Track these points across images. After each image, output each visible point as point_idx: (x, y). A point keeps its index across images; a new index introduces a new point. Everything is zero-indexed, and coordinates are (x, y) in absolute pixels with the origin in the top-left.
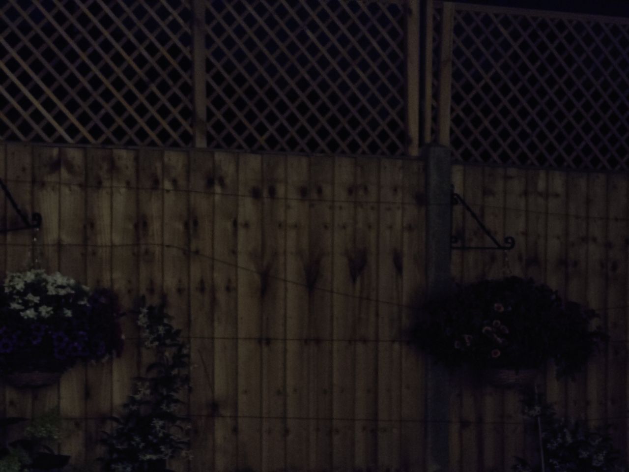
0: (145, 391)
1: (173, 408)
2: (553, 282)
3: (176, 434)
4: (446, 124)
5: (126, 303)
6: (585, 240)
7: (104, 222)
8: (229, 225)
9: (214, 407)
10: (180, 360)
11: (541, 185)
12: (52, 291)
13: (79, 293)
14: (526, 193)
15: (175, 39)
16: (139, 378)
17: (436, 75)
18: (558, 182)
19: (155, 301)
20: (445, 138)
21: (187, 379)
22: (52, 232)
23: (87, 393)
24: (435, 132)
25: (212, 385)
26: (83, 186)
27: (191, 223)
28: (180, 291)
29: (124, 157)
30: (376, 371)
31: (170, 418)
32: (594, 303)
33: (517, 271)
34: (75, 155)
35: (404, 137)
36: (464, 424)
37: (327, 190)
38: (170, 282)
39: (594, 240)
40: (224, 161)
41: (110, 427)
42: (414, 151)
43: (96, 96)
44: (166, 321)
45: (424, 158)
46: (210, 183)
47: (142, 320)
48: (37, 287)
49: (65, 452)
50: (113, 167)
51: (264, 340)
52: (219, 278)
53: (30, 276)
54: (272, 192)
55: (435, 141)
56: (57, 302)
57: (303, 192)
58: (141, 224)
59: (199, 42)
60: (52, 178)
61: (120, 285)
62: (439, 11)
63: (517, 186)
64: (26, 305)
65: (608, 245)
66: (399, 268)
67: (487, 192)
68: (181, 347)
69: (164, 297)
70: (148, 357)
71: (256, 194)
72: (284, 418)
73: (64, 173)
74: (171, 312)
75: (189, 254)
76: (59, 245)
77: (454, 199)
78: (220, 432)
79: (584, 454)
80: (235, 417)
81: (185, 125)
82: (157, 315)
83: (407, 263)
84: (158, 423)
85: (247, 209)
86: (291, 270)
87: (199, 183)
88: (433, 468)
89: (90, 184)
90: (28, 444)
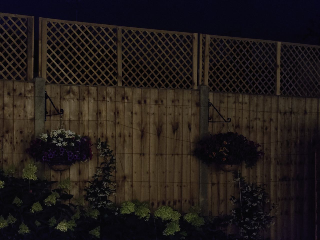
0: (100, 172)
1: (110, 178)
2: (245, 134)
3: (111, 187)
4: (207, 78)
5: (93, 141)
6: (256, 119)
7: (86, 112)
8: (130, 114)
9: (124, 178)
10: (112, 161)
11: (241, 100)
12: (67, 137)
13: (77, 137)
14: (235, 102)
15: (111, 47)
16: (98, 167)
17: (203, 60)
18: (246, 98)
19: (104, 140)
20: (206, 83)
21: (115, 168)
22: (67, 115)
23: (80, 173)
24: (203, 81)
25: (124, 170)
26: (78, 100)
27: (116, 113)
28: (112, 137)
29: (93, 89)
30: (182, 165)
31: (109, 182)
32: (259, 142)
33: (232, 130)
34: (75, 89)
35: (192, 82)
36: (213, 184)
37: (165, 101)
38: (109, 134)
39: (259, 119)
40: (128, 90)
41: (88, 185)
42: (196, 87)
43: (83, 68)
44: (107, 147)
45: (199, 90)
46: (123, 98)
47: (99, 147)
48: (62, 135)
49: (72, 194)
50: (89, 93)
51: (142, 154)
52: (126, 132)
53: (59, 131)
54: (145, 102)
55: (203, 84)
56: (69, 140)
57: (156, 102)
58: (99, 113)
59: (119, 49)
60: (68, 97)
61: (91, 135)
62: (205, 38)
63: (232, 100)
64: (58, 141)
65: (264, 121)
66: (190, 129)
67: (221, 102)
68: (113, 157)
69: (107, 139)
70: (101, 160)
71: (139, 102)
72: (149, 182)
73: (71, 95)
74: (109, 144)
75: (116, 124)
76: (70, 120)
77: (210, 105)
78: (127, 187)
79: (255, 195)
80: (132, 181)
81: (114, 78)
82: (104, 145)
83: (193, 126)
84: (105, 183)
85: (136, 108)
86: (152, 129)
87: (119, 98)
88: (202, 199)
89: (81, 99)
90: (59, 191)
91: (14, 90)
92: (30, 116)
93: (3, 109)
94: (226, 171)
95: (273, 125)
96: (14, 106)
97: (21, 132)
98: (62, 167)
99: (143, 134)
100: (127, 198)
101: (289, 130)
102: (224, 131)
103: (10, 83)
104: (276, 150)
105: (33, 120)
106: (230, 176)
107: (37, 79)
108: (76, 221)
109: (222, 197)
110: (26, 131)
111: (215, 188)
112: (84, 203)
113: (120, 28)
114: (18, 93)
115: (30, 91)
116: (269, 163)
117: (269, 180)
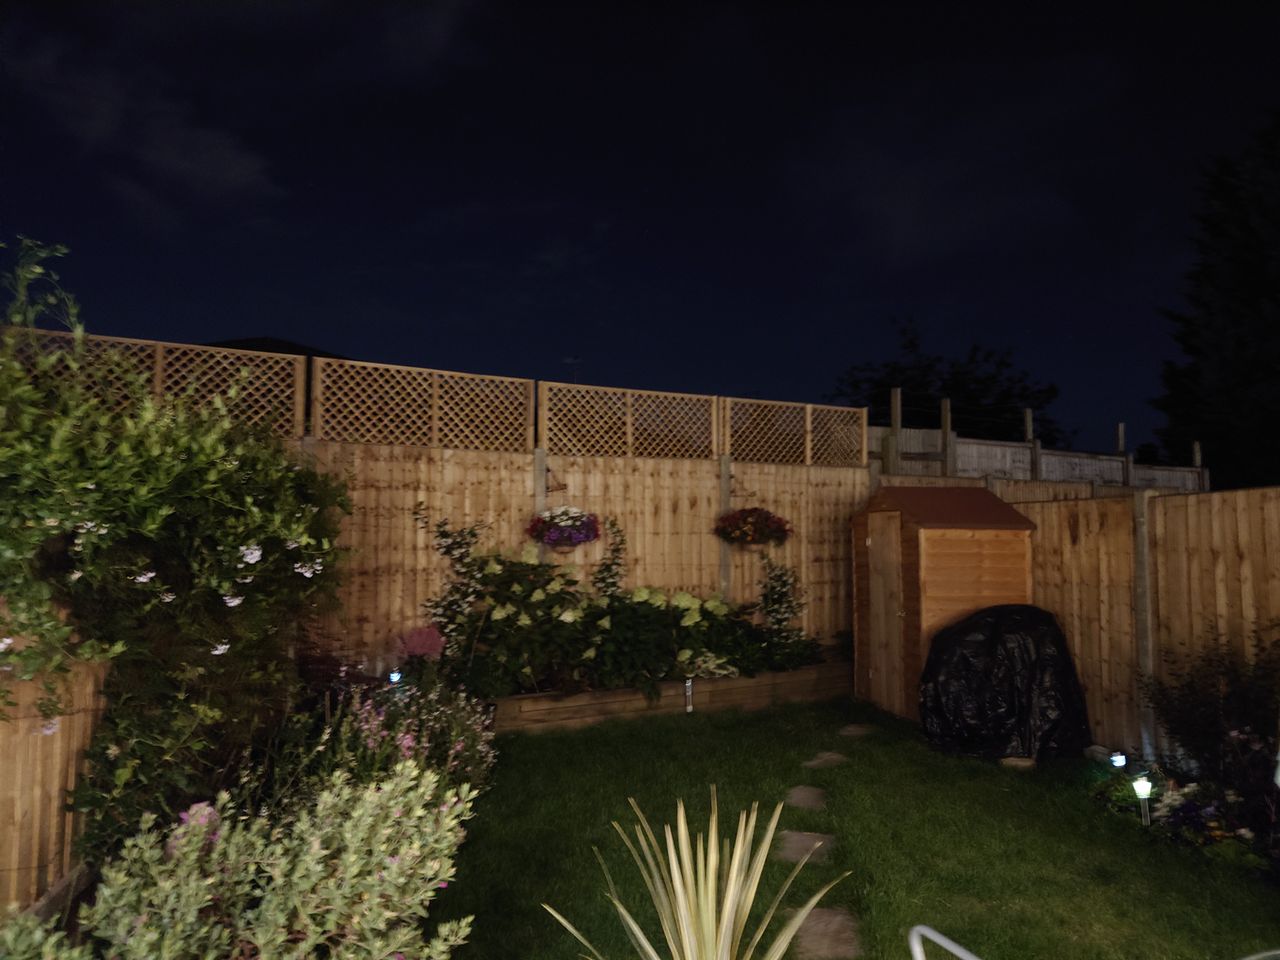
0: (609, 555)
1: (620, 561)
2: (771, 509)
3: (621, 570)
4: (728, 447)
5: (601, 519)
6: (784, 492)
7: (592, 486)
8: (641, 487)
9: (636, 561)
10: (622, 542)
11: (766, 470)
12: (571, 515)
13: (583, 515)
14: (760, 474)
15: (619, 414)
16: (606, 549)
17: (724, 427)
18: (773, 469)
19: (612, 518)
20: (728, 452)
21: (625, 549)
22: (572, 490)
23: (586, 556)
24: (723, 450)
25: (635, 551)
26: (584, 473)
27: (627, 487)
28: (622, 514)
29: (600, 461)
30: (701, 545)
31: (619, 565)
32: (788, 518)
33: (757, 505)
34: (580, 460)
35: (711, 452)
36: (737, 567)
37: (680, 474)
38: (618, 510)
39: (787, 492)
40: (639, 462)
41: (595, 569)
42: (715, 457)
44: (617, 526)
45: (719, 460)
46: (634, 470)
47: (608, 526)
48: (565, 513)
49: (577, 579)
50: (595, 465)
51: (656, 534)
52: (638, 509)
53: (563, 509)
54: (659, 474)
55: (723, 454)
56: (573, 519)
57: (671, 474)
58: (606, 488)
59: (629, 415)
60: (571, 470)
61: (598, 512)
62: (724, 402)
63: (757, 470)
64: (562, 520)
65: (793, 494)
66: (710, 504)
67: (744, 473)
68: (623, 536)
69: (616, 517)
70: (610, 541)
71: (652, 475)
72: (664, 565)
73: (576, 467)
74: (618, 522)
75: (626, 499)
76: (574, 496)
77: (732, 477)
78: (639, 570)
79: (785, 578)
80: (645, 564)
81: (624, 448)
82: (613, 524)
83: (713, 501)
84: (614, 567)
85: (649, 481)
86: (666, 506)
87: (629, 470)
88: (724, 584)
89: (586, 472)
90: (562, 576)
91: (512, 463)
92: (529, 493)
93: (499, 484)
94: (751, 552)
95: (804, 499)
96: (512, 481)
97: (520, 510)
98: (566, 549)
99: (657, 511)
100: (640, 583)
101: (822, 504)
102: (748, 506)
103: (507, 455)
104: (807, 527)
105: (533, 496)
106: (756, 557)
107: (537, 450)
108: (584, 610)
109: (747, 581)
110: (525, 509)
111: (739, 570)
112: (592, 590)
113: (629, 392)
114: (516, 466)
115: (529, 464)
116: (800, 542)
117: (800, 562)
